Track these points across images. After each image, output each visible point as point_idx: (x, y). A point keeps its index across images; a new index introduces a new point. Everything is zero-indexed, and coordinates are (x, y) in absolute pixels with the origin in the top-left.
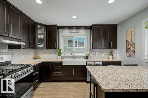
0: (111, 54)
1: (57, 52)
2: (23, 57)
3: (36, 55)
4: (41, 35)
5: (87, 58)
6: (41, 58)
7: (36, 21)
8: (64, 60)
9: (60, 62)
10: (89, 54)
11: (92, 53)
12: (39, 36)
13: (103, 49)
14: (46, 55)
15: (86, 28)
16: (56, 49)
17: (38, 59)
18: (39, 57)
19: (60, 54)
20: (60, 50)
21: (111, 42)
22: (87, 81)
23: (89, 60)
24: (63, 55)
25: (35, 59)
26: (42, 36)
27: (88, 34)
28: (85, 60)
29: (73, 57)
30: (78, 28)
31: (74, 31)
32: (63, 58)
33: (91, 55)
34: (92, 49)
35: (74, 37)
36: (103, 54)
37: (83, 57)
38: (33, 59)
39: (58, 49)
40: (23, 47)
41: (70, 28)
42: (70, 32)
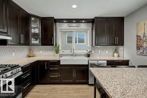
0: (116, 51)
1: (55, 49)
2: (13, 55)
3: (30, 52)
4: (35, 29)
5: (89, 56)
6: (36, 56)
7: (29, 12)
8: (61, 59)
9: (58, 61)
10: (91, 51)
11: (94, 50)
12: (33, 31)
13: (107, 45)
14: (41, 52)
15: (87, 21)
16: (53, 45)
17: (33, 56)
18: (34, 55)
19: (57, 51)
20: (58, 46)
21: (116, 38)
22: (89, 84)
23: (91, 58)
24: (61, 52)
25: (30, 57)
26: (37, 31)
27: (90, 29)
28: (87, 59)
29: (72, 55)
30: (78, 21)
31: (74, 25)
32: (61, 56)
33: (93, 52)
34: (95, 45)
35: (74, 31)
36: (107, 51)
37: (83, 55)
38: (27, 57)
39: (56, 45)
40: (9, 43)
41: (70, 21)
42: (69, 26)
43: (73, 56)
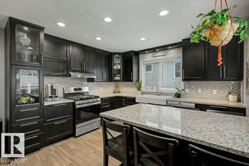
2: (101, 89)
3: (116, 88)
5: (179, 96)
10: (183, 90)
11: (190, 87)
12: (115, 67)
14: (125, 88)
16: (132, 81)
26: (119, 67)
36: (215, 91)
40: (95, 80)
42: (154, 57)
43: (156, 94)
